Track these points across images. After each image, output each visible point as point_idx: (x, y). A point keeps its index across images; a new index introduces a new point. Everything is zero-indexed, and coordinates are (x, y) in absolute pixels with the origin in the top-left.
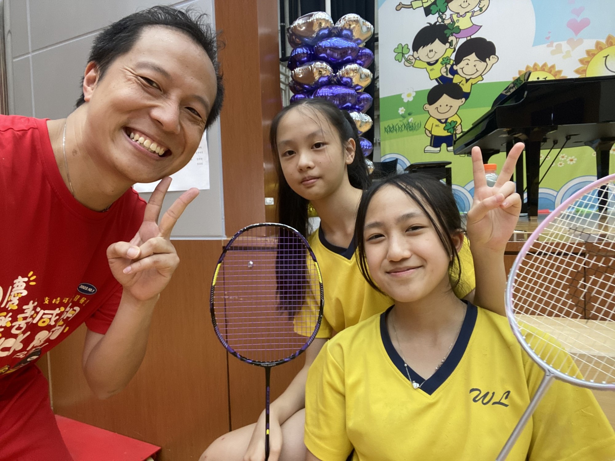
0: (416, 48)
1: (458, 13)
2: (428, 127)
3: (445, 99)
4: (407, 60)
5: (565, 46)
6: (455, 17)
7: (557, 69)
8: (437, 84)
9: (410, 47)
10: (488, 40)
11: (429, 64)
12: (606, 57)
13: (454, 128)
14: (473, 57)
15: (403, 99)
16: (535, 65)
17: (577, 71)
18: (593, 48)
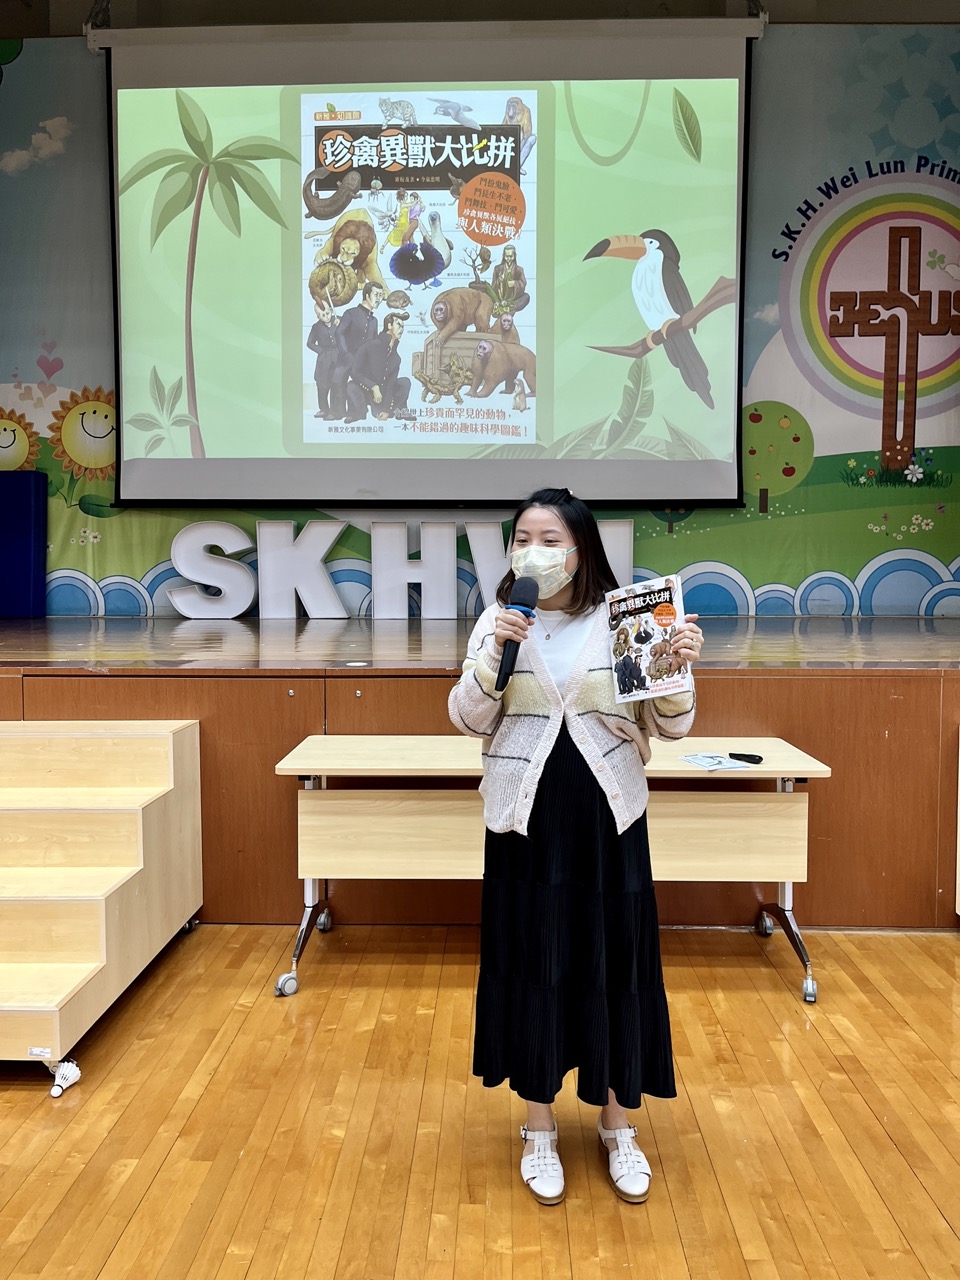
5: (37, 392)
7: (27, 421)
12: (83, 414)
17: (51, 428)
18: (67, 399)
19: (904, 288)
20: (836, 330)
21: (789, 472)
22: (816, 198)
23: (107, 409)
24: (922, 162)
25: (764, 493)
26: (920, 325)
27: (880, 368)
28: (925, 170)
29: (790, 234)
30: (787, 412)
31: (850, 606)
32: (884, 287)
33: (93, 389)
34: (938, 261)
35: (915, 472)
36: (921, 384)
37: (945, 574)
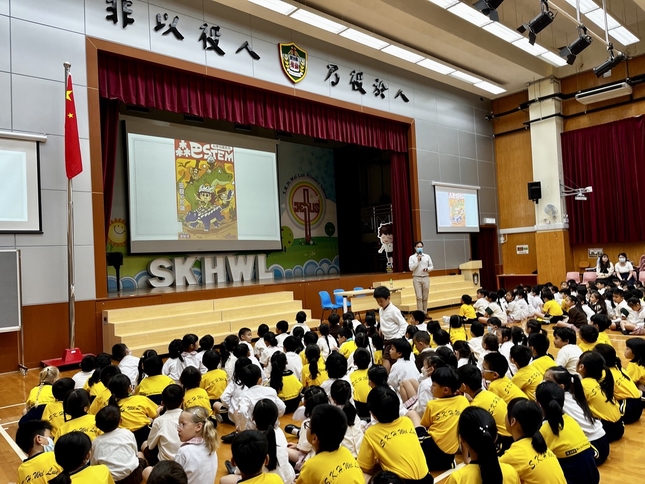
12: (115, 226)
19: (306, 202)
20: (296, 210)
21: (289, 242)
22: (290, 181)
24: (308, 175)
25: (285, 247)
26: (310, 211)
27: (304, 219)
28: (308, 177)
29: (286, 188)
30: (288, 229)
31: (302, 273)
32: (303, 202)
34: (312, 197)
35: (311, 242)
36: (311, 223)
37: (318, 265)
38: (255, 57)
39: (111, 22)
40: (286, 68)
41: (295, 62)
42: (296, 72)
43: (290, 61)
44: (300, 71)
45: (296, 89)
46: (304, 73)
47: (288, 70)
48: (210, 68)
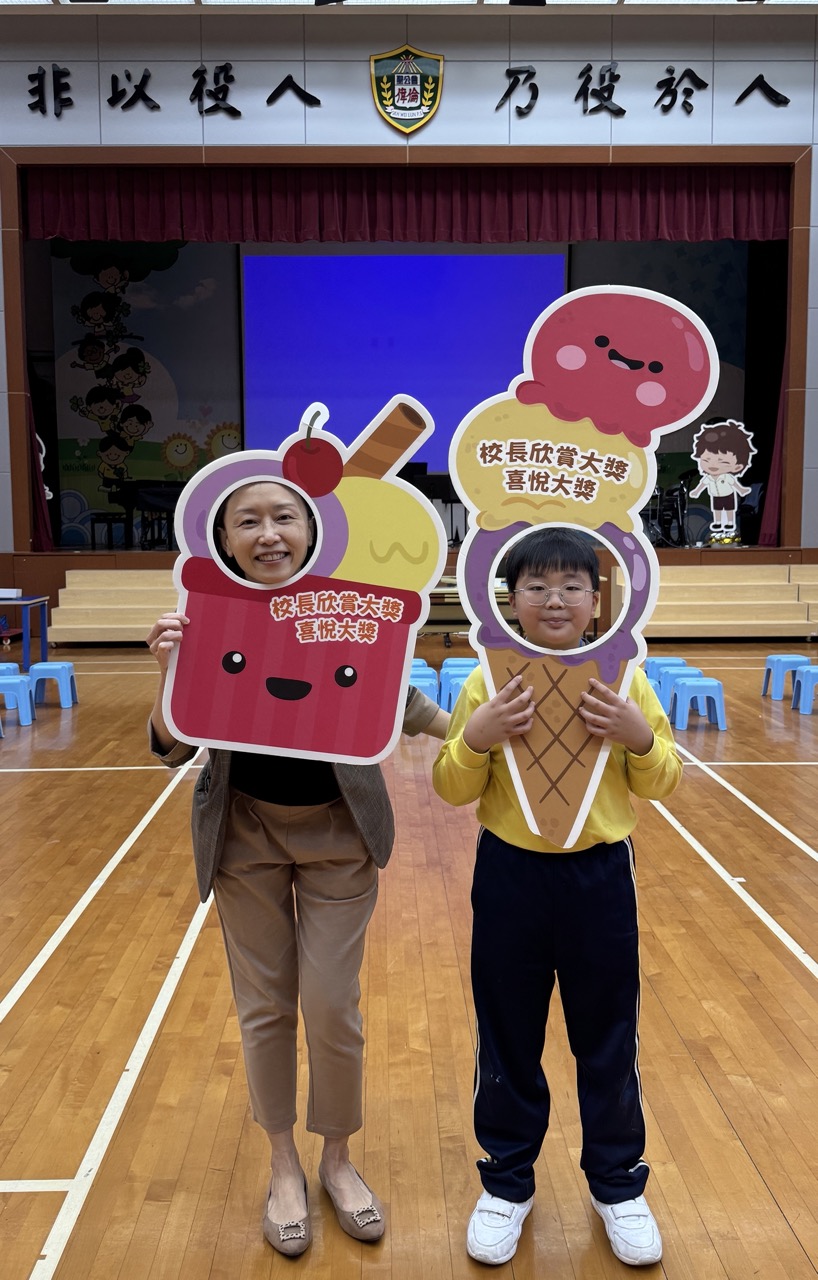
0: (89, 404)
1: (123, 383)
2: (101, 470)
3: (114, 449)
4: (81, 411)
5: (198, 425)
6: (120, 384)
7: (193, 440)
8: (106, 435)
9: (84, 400)
10: (146, 408)
11: (100, 418)
12: (223, 436)
13: (122, 474)
14: (134, 419)
15: (78, 444)
16: (179, 434)
17: (206, 443)
18: (214, 428)
23: (237, 434)
33: (228, 423)
38: (311, 101)
39: (38, 114)
40: (384, 106)
41: (408, 88)
42: (411, 109)
43: (397, 88)
44: (422, 104)
45: (411, 148)
46: (431, 107)
47: (389, 109)
48: (211, 149)
